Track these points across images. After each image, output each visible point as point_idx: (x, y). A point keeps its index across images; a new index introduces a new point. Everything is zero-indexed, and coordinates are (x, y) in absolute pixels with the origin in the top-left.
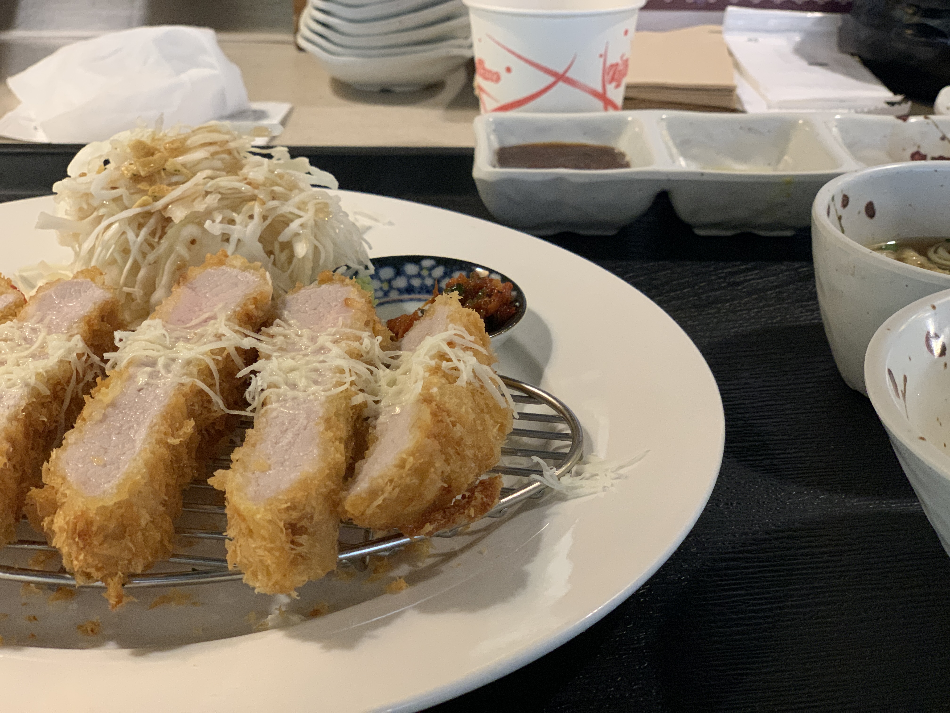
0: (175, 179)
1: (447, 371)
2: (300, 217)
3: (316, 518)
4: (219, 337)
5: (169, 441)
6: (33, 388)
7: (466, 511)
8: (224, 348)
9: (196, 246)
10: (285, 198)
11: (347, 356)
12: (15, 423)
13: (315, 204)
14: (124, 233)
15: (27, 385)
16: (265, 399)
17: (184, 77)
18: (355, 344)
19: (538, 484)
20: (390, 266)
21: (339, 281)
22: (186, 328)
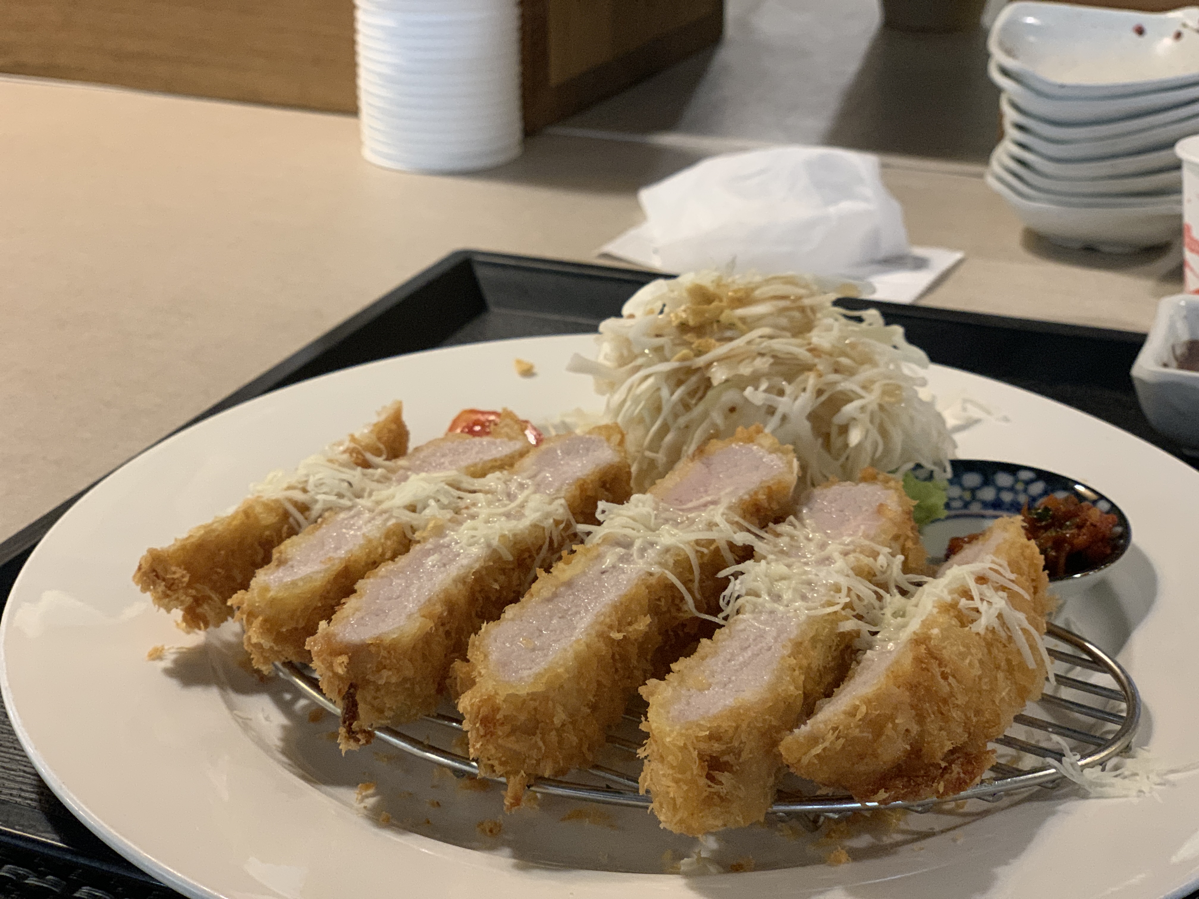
0: (728, 334)
1: (965, 612)
2: (861, 397)
3: (745, 756)
4: (711, 525)
5: (611, 635)
6: (495, 551)
7: (935, 785)
8: (712, 541)
9: (735, 416)
10: (851, 373)
11: (851, 572)
12: (460, 586)
13: (886, 385)
14: (659, 389)
15: (489, 546)
16: (740, 607)
17: (832, 210)
18: (867, 561)
19: (1053, 771)
20: (977, 471)
21: (882, 481)
22: (681, 510)
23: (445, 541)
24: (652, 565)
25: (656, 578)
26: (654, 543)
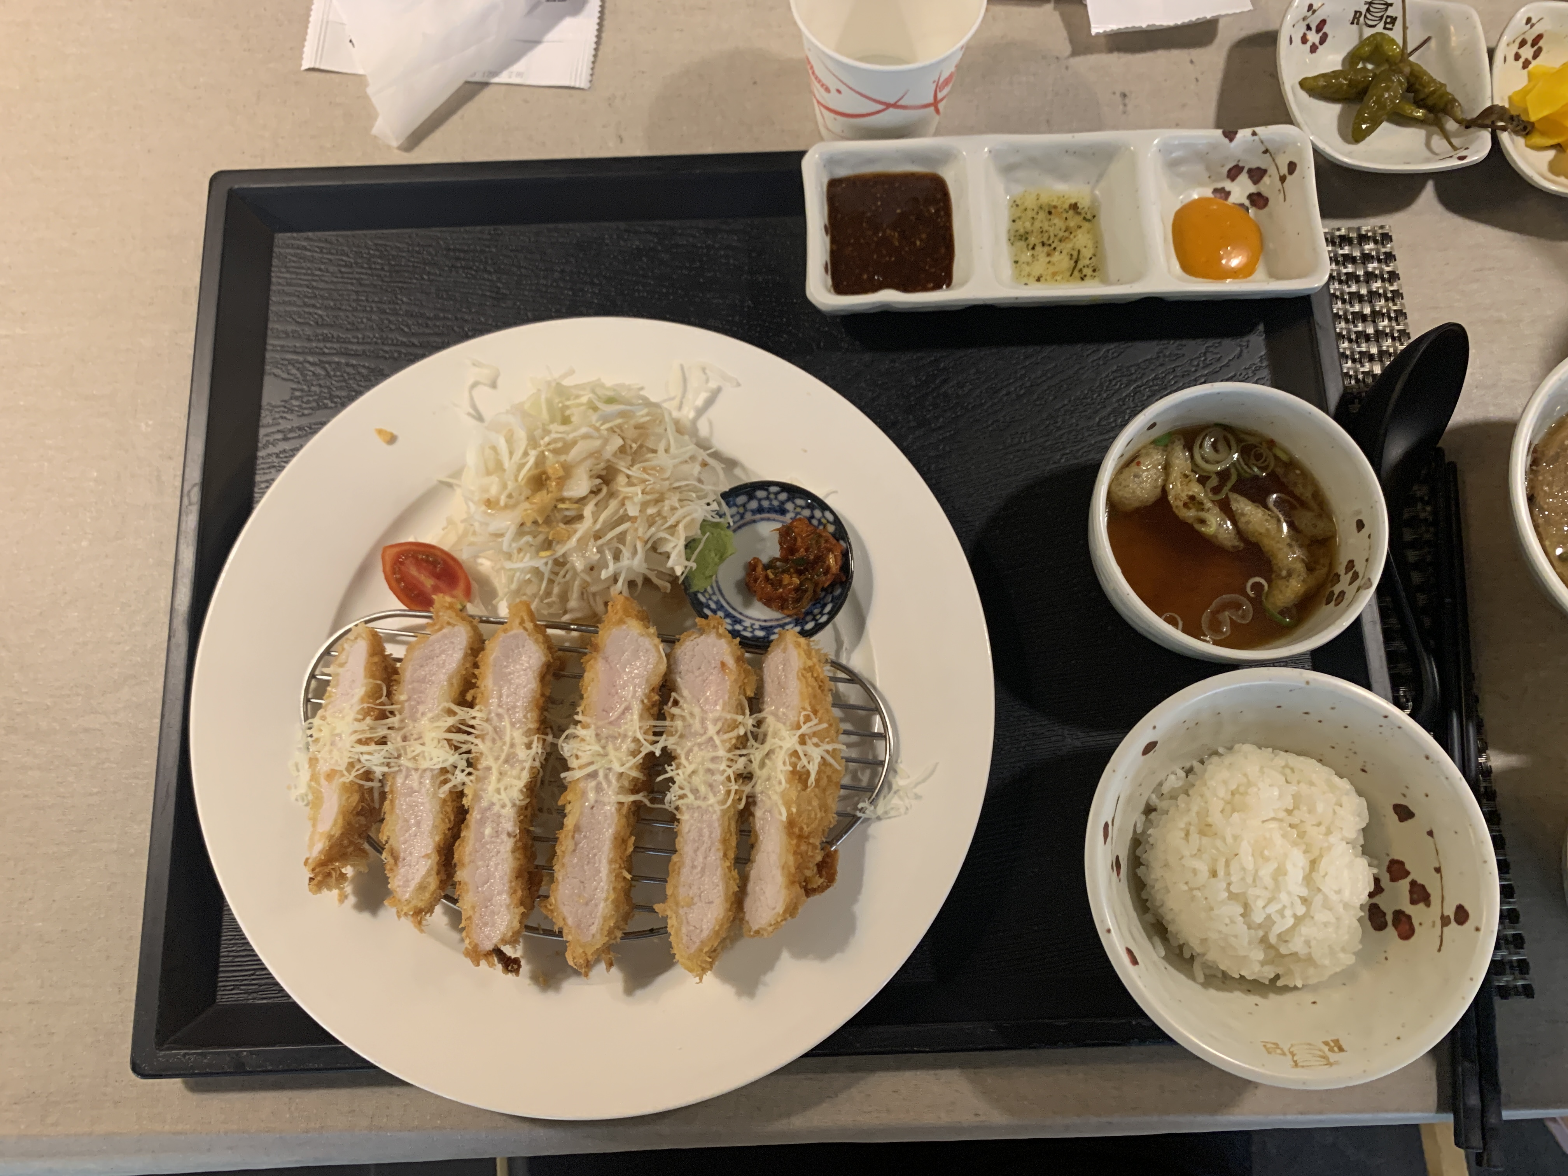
9: (595, 573)
20: (743, 494)
21: (714, 627)
22: (611, 723)
23: (484, 804)
24: (618, 794)
25: (626, 806)
26: (610, 769)
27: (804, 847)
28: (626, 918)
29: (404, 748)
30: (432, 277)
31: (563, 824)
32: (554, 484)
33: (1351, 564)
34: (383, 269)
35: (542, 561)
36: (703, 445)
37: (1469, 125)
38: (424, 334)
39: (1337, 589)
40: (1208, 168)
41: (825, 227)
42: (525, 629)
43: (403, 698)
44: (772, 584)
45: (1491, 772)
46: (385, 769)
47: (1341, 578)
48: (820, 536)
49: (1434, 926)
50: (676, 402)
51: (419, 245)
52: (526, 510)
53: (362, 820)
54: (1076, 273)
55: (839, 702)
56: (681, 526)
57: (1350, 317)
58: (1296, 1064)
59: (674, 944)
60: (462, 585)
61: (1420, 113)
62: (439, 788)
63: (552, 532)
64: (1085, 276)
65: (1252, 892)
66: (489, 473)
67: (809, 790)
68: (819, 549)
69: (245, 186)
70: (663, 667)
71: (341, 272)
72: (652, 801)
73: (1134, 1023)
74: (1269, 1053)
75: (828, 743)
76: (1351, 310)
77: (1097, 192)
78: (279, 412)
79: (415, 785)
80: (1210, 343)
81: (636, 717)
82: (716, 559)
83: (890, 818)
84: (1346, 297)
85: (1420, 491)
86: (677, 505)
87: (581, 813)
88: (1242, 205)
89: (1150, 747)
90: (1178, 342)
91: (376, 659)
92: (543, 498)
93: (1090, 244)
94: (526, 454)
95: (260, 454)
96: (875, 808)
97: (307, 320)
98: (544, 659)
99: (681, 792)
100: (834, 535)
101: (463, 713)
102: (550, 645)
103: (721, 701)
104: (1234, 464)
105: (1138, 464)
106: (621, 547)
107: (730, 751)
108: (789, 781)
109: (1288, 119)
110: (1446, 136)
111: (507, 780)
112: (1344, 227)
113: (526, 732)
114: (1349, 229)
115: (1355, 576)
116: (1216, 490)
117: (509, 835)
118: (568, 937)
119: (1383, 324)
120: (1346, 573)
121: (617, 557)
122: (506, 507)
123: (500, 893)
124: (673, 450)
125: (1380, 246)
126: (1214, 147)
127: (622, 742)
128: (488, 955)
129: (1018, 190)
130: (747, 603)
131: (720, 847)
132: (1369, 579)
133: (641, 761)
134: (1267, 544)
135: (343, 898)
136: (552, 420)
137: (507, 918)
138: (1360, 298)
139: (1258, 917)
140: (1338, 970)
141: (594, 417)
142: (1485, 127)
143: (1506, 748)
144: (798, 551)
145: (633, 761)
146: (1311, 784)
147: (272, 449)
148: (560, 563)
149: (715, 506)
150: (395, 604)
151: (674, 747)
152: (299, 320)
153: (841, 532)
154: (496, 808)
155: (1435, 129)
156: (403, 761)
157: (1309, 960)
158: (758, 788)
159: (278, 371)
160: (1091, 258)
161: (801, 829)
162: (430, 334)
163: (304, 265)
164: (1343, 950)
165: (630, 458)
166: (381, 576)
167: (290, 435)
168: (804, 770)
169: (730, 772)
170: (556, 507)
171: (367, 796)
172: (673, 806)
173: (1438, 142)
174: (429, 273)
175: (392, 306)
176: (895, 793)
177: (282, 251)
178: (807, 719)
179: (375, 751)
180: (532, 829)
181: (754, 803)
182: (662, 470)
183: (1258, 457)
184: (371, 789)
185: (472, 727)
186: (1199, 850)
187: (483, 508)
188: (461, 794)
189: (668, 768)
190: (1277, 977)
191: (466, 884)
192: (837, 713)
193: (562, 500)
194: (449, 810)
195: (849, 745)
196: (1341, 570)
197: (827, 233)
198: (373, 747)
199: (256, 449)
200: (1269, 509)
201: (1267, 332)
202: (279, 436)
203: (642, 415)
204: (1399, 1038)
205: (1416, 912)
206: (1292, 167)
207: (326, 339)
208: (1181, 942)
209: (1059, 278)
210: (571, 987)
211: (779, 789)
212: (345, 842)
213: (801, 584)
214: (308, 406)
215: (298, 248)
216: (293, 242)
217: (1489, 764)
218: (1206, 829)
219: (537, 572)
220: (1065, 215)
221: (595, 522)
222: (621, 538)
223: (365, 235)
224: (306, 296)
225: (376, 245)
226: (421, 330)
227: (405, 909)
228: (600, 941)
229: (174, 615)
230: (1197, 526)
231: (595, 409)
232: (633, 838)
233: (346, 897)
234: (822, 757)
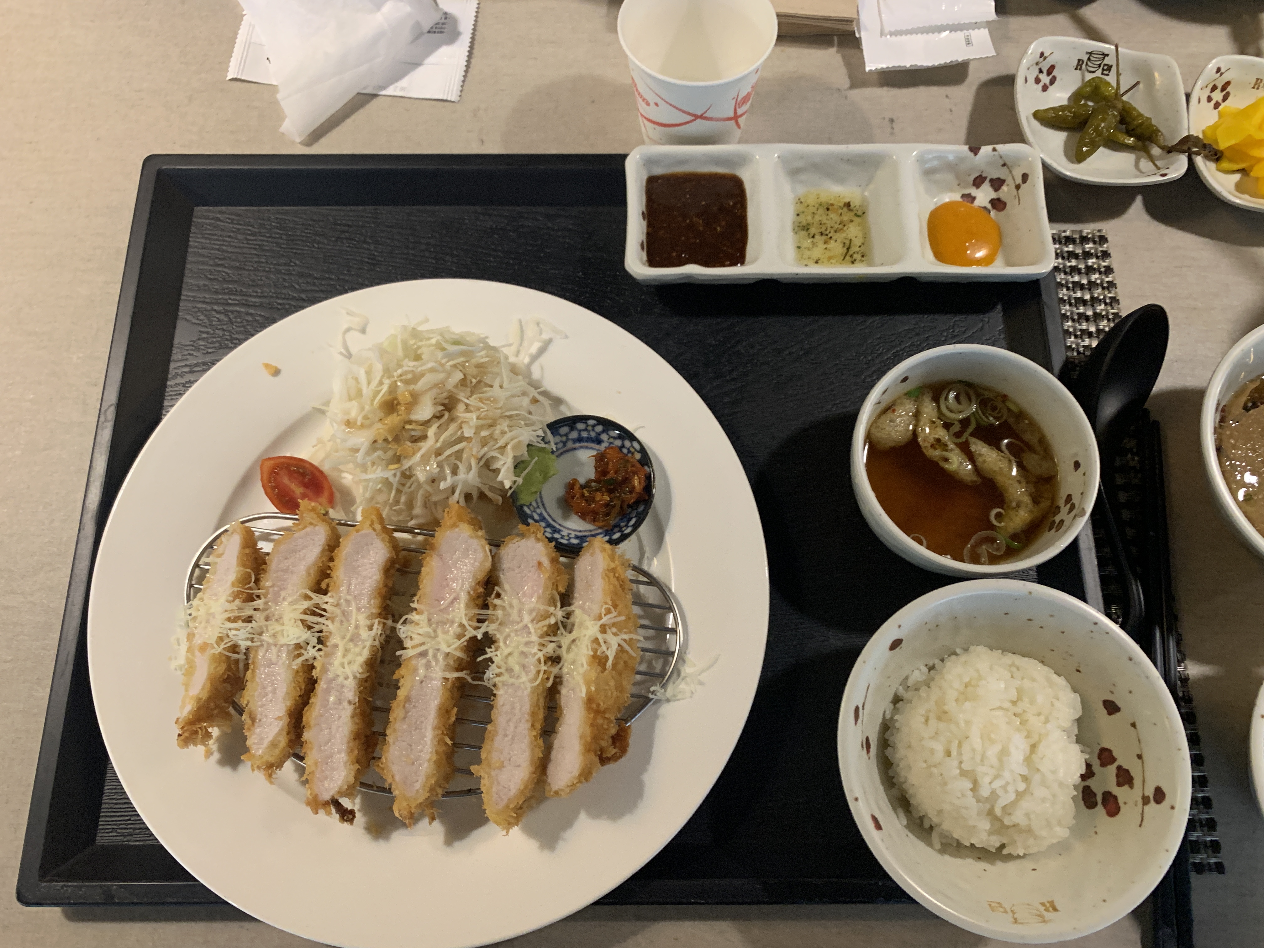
20: (566, 425)
21: (533, 533)
22: (441, 611)
23: (330, 675)
24: (444, 671)
25: (450, 681)
26: (438, 650)
27: (600, 721)
28: (447, 778)
29: (267, 626)
30: (321, 246)
31: (396, 695)
32: (403, 408)
33: (1069, 498)
34: (281, 238)
35: (391, 473)
36: (535, 385)
37: (1170, 150)
38: (311, 291)
39: (1057, 519)
40: (957, 176)
41: (643, 213)
42: (374, 530)
43: (268, 584)
44: (587, 501)
45: (1189, 679)
46: (249, 643)
47: (1061, 510)
48: (627, 461)
49: (1136, 805)
50: (513, 348)
51: (312, 220)
52: (379, 429)
53: (228, 686)
54: (848, 258)
55: (638, 601)
56: (509, 447)
57: (1073, 301)
58: (1016, 921)
59: (485, 800)
60: (326, 493)
61: (1131, 141)
62: (293, 660)
63: (400, 449)
64: (855, 260)
65: (980, 769)
66: (350, 399)
67: (606, 672)
68: (626, 472)
69: (172, 167)
70: (488, 564)
71: (247, 239)
72: (473, 679)
73: (880, 884)
74: (993, 910)
75: (625, 633)
76: (1074, 295)
77: (866, 194)
78: (188, 350)
79: (274, 659)
80: (958, 318)
81: (462, 606)
82: (541, 478)
83: (678, 700)
84: (1070, 285)
85: (1129, 443)
86: (506, 429)
87: (412, 686)
88: (985, 208)
89: (896, 644)
90: (931, 317)
91: (247, 551)
92: (394, 420)
93: (860, 235)
94: (381, 383)
95: (169, 383)
96: (665, 691)
97: (216, 277)
98: (388, 555)
99: (498, 671)
100: (639, 461)
101: (317, 599)
102: (395, 545)
103: (536, 595)
104: (973, 413)
105: (894, 411)
106: (458, 463)
107: (541, 637)
108: (590, 664)
109: (1022, 139)
110: (1152, 159)
111: (350, 656)
112: (1069, 229)
113: (369, 616)
114: (1073, 231)
115: (1072, 508)
116: (958, 435)
117: (350, 702)
118: (396, 793)
119: (1100, 308)
120: (1065, 505)
121: (455, 472)
122: (362, 426)
123: (339, 752)
124: (505, 385)
125: (1098, 246)
126: (961, 159)
127: (450, 627)
128: (326, 804)
129: (801, 190)
130: (566, 517)
131: (529, 718)
132: (1083, 509)
133: (465, 644)
134: (1000, 480)
135: (209, 754)
136: (406, 356)
137: (344, 774)
138: (1082, 287)
139: (985, 792)
140: (1055, 841)
141: (440, 354)
142: (1183, 152)
143: (1201, 659)
144: (609, 473)
145: (458, 643)
146: (1033, 680)
147: (179, 380)
148: (407, 476)
149: (541, 433)
150: (271, 508)
151: (495, 632)
152: (210, 276)
153: (645, 459)
154: (341, 679)
155: (1143, 154)
156: (266, 637)
157: (1028, 831)
158: (565, 670)
159: (188, 317)
160: (860, 247)
161: (598, 705)
162: (316, 291)
163: (216, 232)
164: (1059, 824)
165: (469, 390)
166: (259, 485)
167: (195, 369)
168: (603, 655)
169: (540, 655)
170: (404, 428)
171: (233, 666)
172: (491, 682)
173: (1144, 164)
174: (319, 242)
175: (287, 268)
176: (683, 679)
177: (200, 220)
178: (608, 612)
179: (242, 627)
180: (371, 699)
181: (561, 683)
182: (495, 401)
183: (994, 408)
184: (237, 661)
185: (325, 610)
186: (936, 733)
187: (344, 427)
188: (312, 667)
189: (488, 650)
190: (1003, 846)
191: (311, 743)
192: (637, 610)
193: (410, 422)
194: (301, 680)
195: (646, 638)
196: (1061, 503)
197: (644, 218)
198: (240, 624)
199: (166, 379)
200: (1002, 452)
201: (1004, 310)
202: (187, 369)
203: (481, 357)
204: (1104, 901)
205: (1121, 793)
206: (1025, 177)
207: (231, 292)
208: (921, 814)
209: (833, 261)
210: (399, 838)
211: (582, 670)
212: (212, 705)
213: (611, 500)
214: (211, 346)
215: (213, 219)
216: (210, 214)
217: (1187, 672)
218: (943, 715)
219: (387, 483)
220: (840, 211)
221: (437, 441)
222: (459, 455)
223: (268, 210)
224: (217, 258)
225: (277, 218)
226: (309, 288)
227: (258, 763)
228: (423, 796)
229: (85, 512)
230: (942, 464)
231: (443, 349)
232: (456, 709)
233: (212, 754)
234: (619, 645)
